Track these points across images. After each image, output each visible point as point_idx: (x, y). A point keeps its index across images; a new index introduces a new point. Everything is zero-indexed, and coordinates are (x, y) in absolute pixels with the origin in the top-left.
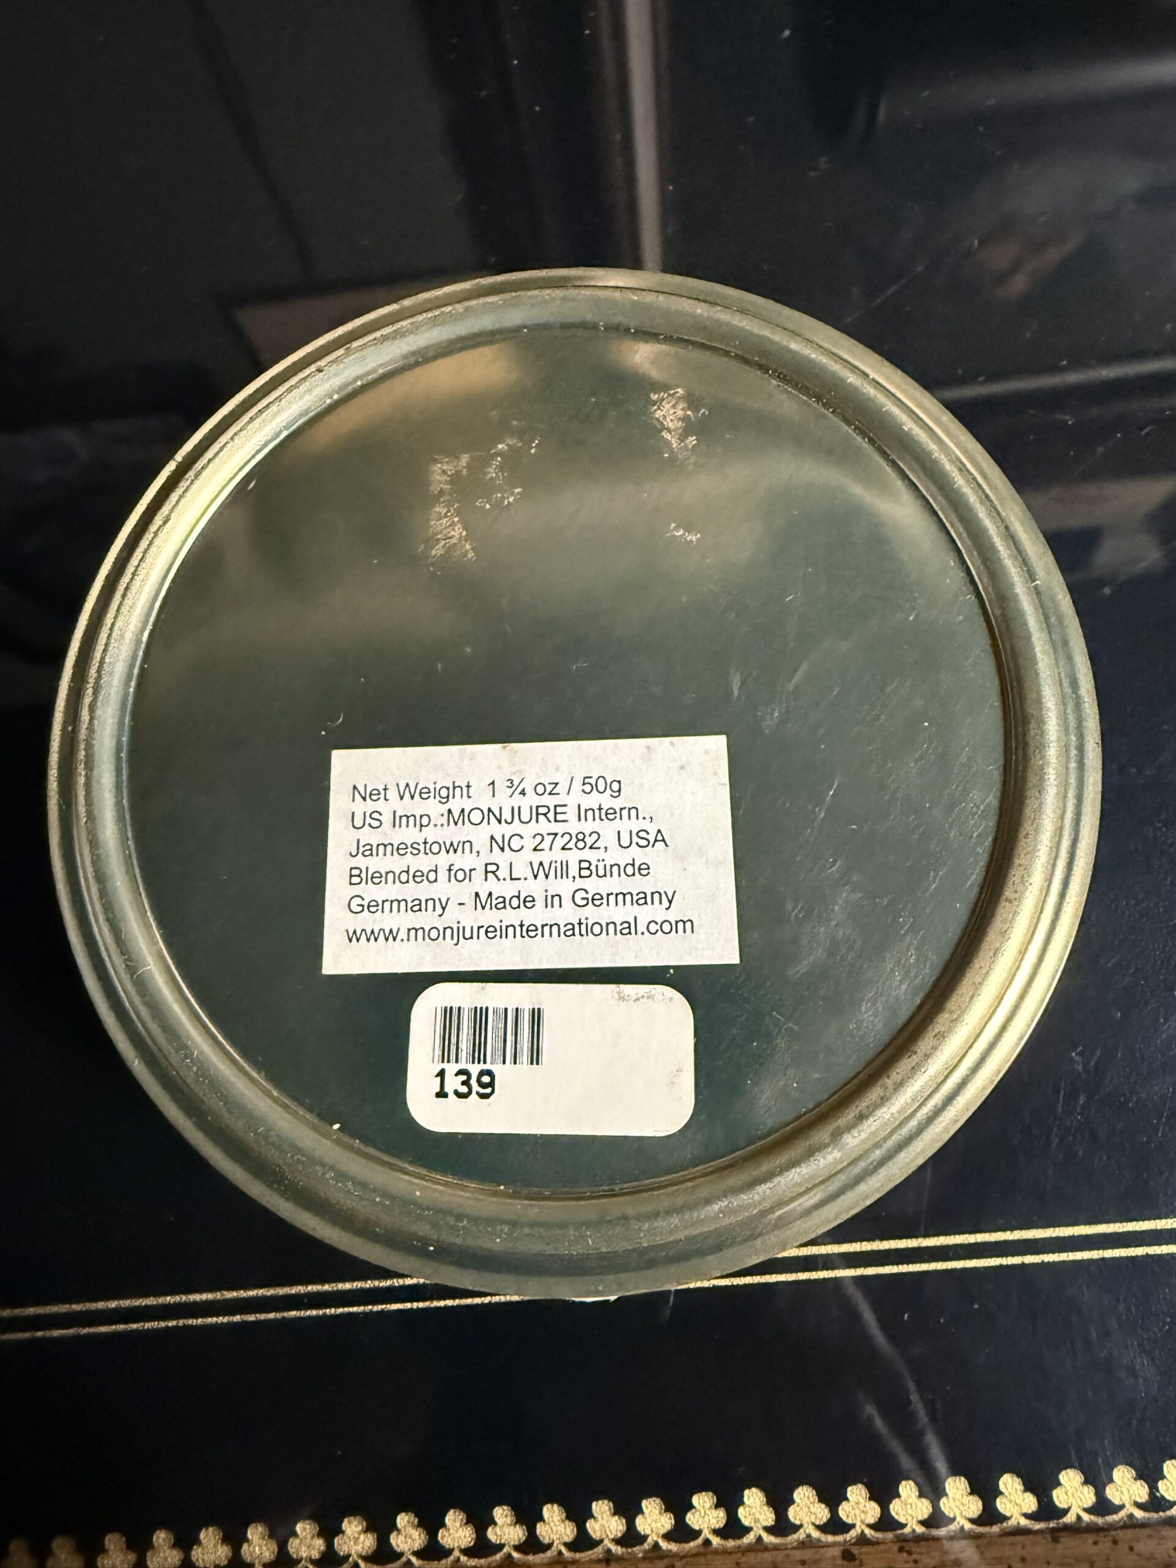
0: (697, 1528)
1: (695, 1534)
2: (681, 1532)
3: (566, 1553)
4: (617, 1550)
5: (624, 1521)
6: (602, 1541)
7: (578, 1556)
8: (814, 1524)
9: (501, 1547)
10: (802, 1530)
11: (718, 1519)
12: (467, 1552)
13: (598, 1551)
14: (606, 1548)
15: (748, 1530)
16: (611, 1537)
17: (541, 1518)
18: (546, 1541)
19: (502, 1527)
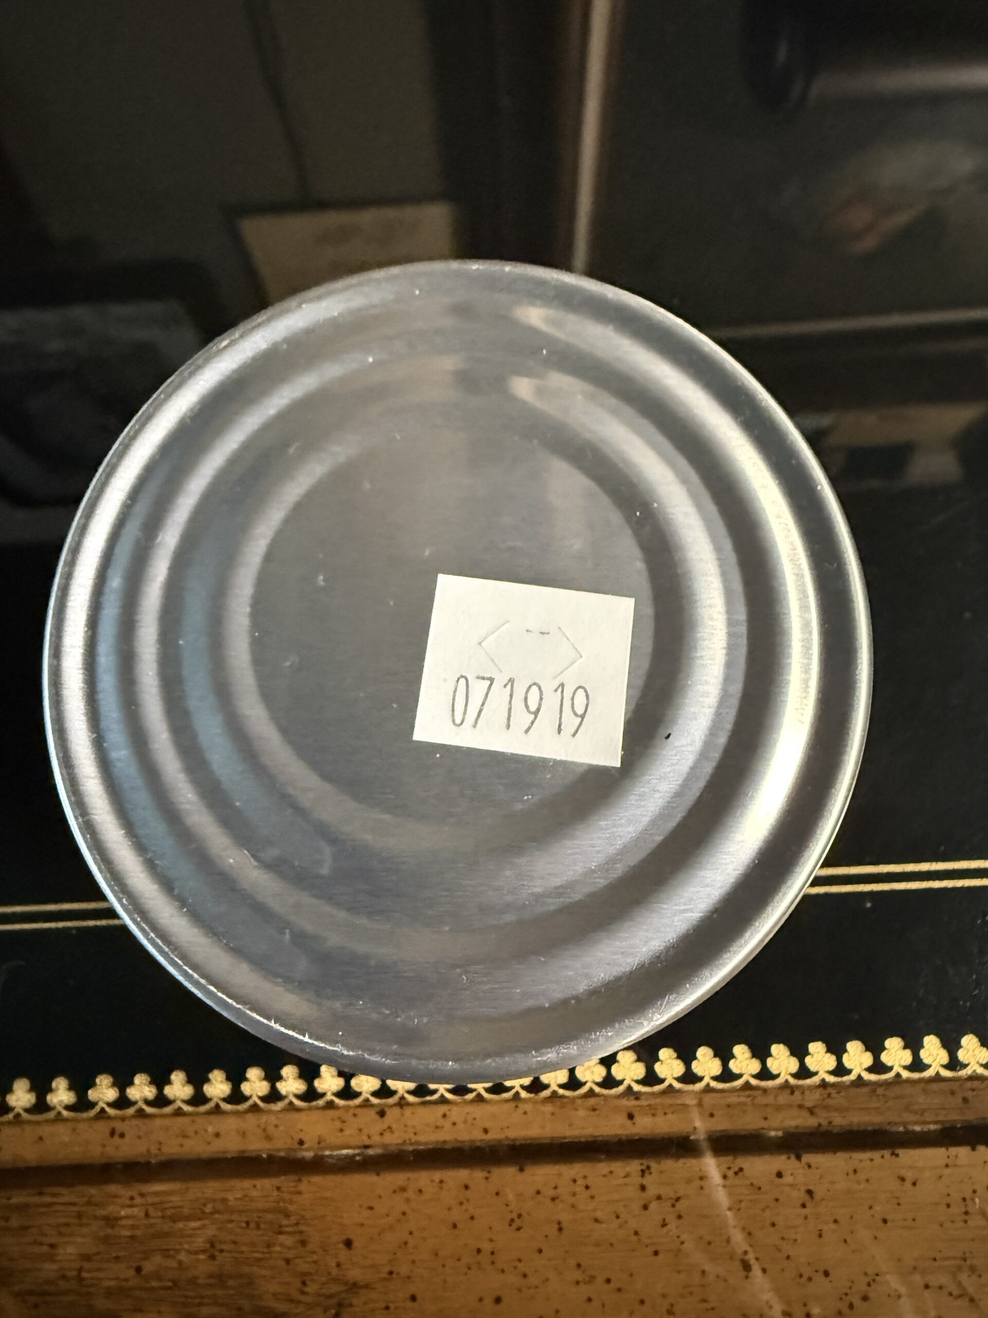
0: (889, 1064)
1: (888, 1069)
2: (878, 1067)
3: (792, 1081)
4: (831, 1079)
5: (834, 1058)
6: (816, 1073)
7: (801, 1082)
8: (978, 1062)
9: (739, 1076)
10: (969, 1067)
11: (907, 1057)
12: (715, 1078)
13: (815, 1080)
14: (821, 1078)
15: (928, 1066)
16: (826, 1069)
17: (770, 1055)
18: (775, 1072)
19: (741, 1062)
